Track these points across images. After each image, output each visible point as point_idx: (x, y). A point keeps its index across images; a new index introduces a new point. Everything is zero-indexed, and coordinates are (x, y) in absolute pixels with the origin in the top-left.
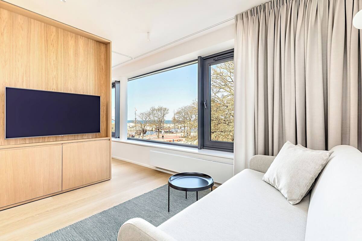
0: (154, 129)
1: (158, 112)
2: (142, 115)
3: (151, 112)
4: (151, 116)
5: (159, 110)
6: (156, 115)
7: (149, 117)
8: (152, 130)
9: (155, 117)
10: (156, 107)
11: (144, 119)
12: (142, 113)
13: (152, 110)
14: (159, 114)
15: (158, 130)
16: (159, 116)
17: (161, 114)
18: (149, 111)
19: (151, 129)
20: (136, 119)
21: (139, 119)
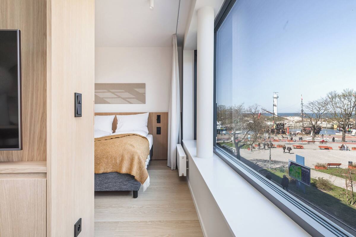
0: (335, 127)
1: (343, 100)
2: (312, 105)
3: (329, 100)
4: (329, 106)
5: (344, 96)
6: (338, 105)
7: (324, 108)
8: (332, 128)
9: (337, 107)
10: (340, 92)
11: (316, 112)
12: (312, 102)
13: (330, 96)
14: (345, 102)
15: (344, 128)
16: (346, 106)
17: (349, 103)
18: (325, 99)
19: (329, 126)
20: (302, 111)
21: (307, 111)
